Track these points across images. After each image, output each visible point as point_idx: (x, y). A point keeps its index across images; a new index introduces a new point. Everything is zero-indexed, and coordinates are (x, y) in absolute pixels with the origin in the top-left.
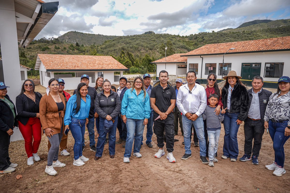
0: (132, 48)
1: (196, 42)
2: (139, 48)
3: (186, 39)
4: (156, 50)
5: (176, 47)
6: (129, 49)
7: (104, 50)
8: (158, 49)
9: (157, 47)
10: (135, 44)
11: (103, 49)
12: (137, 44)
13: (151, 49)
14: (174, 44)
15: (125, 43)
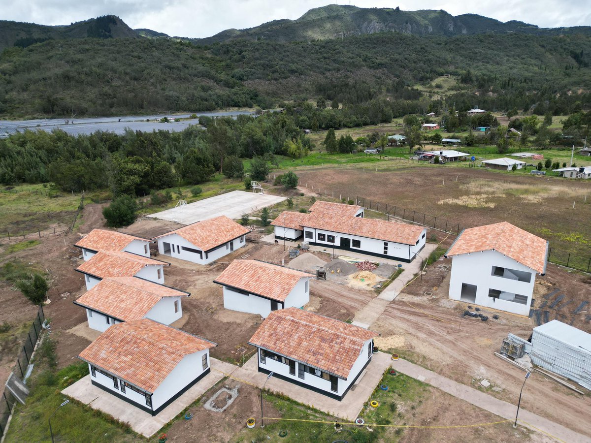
0: (89, 75)
1: (229, 61)
2: (107, 76)
3: (206, 52)
4: (149, 81)
5: (190, 75)
6: (83, 77)
7: (13, 78)
8: (151, 78)
9: (149, 74)
10: (94, 66)
11: (10, 75)
12: (100, 65)
13: (135, 79)
14: (185, 67)
15: (68, 62)
